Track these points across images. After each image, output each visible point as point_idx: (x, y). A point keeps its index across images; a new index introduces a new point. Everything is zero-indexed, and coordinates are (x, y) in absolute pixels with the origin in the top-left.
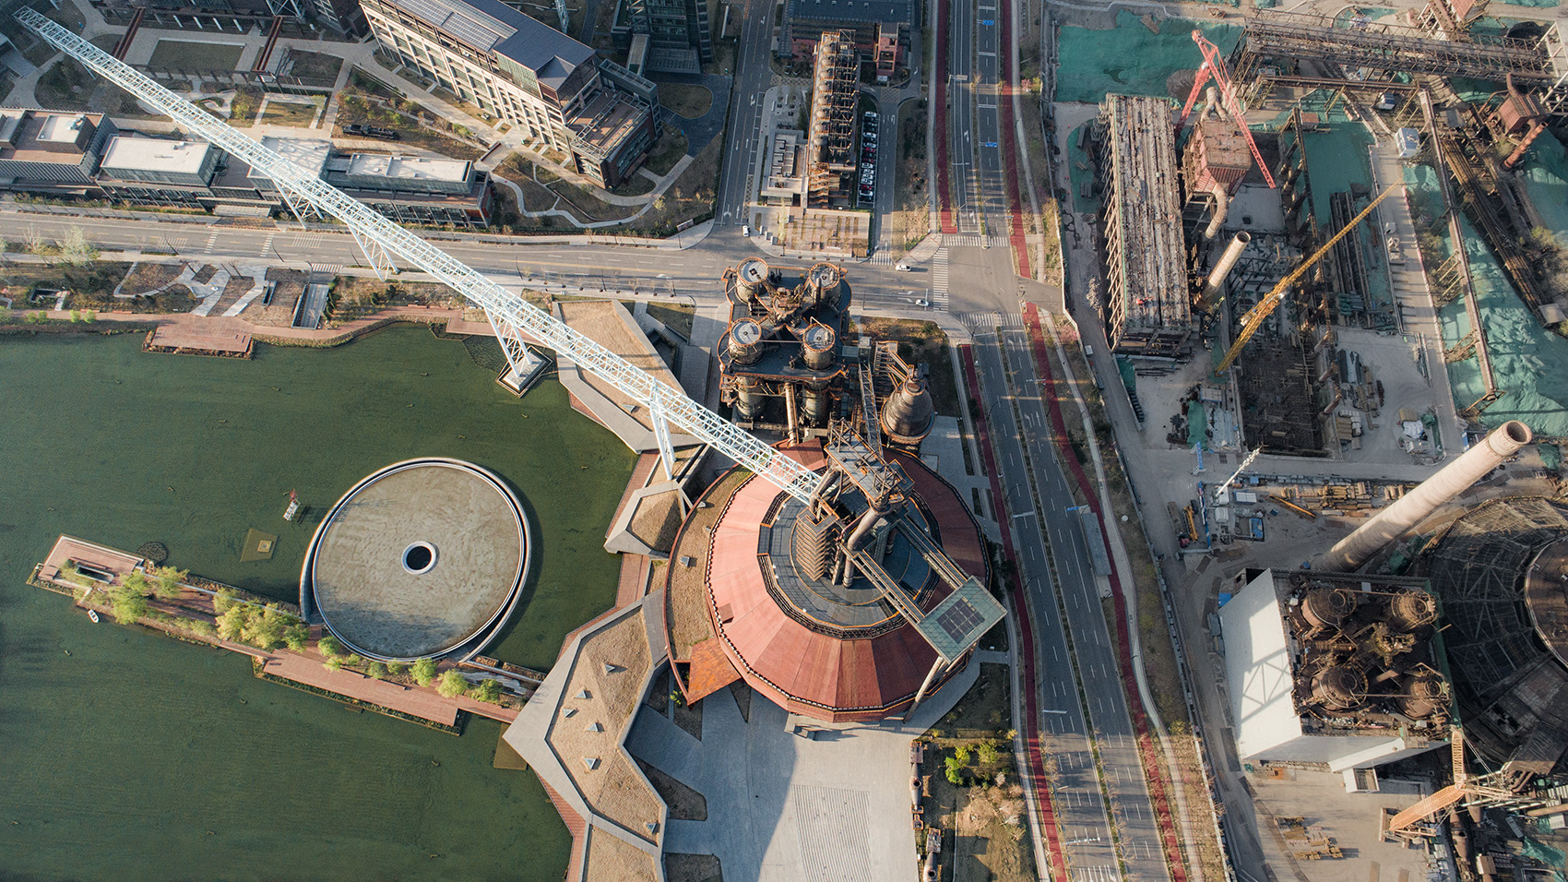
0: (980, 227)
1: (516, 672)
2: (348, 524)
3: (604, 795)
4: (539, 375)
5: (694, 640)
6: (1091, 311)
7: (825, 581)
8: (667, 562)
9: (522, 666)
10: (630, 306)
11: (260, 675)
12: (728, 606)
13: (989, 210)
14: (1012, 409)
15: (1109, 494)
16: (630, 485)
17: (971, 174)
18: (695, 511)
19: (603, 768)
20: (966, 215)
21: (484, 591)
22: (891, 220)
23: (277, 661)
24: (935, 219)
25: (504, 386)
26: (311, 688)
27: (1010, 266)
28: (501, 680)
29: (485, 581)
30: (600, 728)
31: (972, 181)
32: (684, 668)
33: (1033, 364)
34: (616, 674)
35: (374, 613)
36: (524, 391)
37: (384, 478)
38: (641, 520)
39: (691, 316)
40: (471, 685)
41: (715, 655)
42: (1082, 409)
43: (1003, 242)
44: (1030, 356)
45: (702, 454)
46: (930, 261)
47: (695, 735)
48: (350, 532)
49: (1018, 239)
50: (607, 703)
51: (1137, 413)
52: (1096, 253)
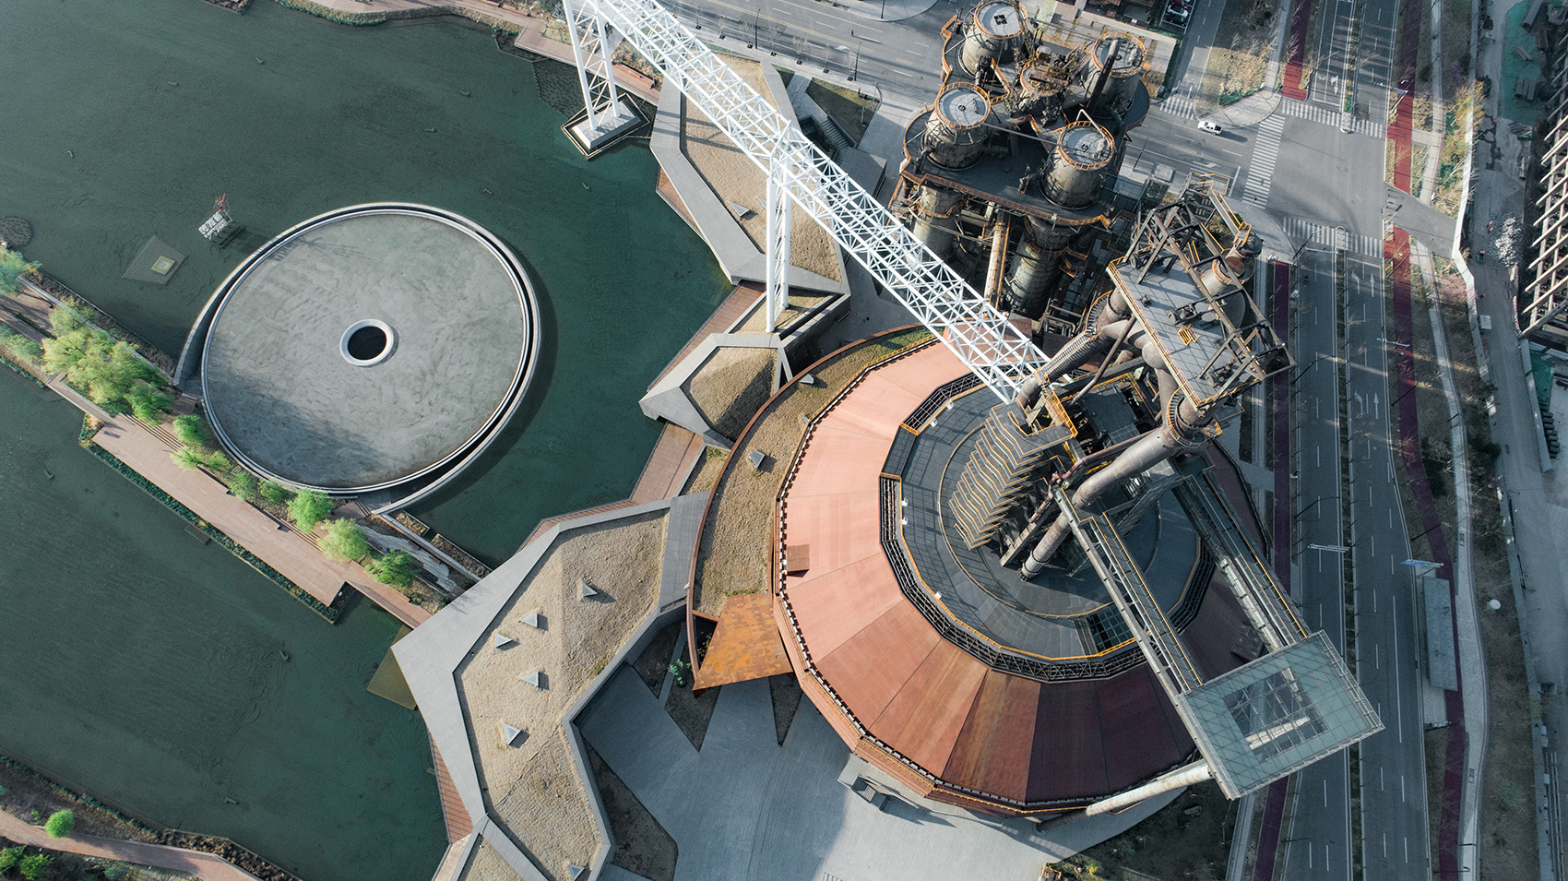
0: (1343, 101)
1: (449, 553)
2: (287, 266)
3: (516, 794)
4: (626, 136)
5: (734, 588)
6: (1500, 267)
7: (989, 556)
8: (727, 452)
9: (459, 547)
10: (787, 77)
11: (85, 444)
12: (805, 548)
13: (1363, 80)
14: (1336, 379)
15: (1474, 559)
16: (708, 325)
17: (1346, 24)
18: (795, 386)
19: (528, 749)
20: (1326, 78)
21: (443, 417)
22: (1206, 58)
23: (115, 431)
24: (1274, 72)
25: (570, 137)
26: (149, 485)
27: (1380, 168)
28: (423, 557)
29: (449, 404)
30: (543, 682)
31: (1345, 33)
32: (706, 628)
33: (1385, 319)
34: (596, 604)
35: (276, 403)
36: (597, 152)
37: (358, 217)
38: (707, 379)
39: (870, 114)
40: (375, 551)
41: (761, 620)
42: (1454, 410)
43: (1376, 130)
44: (1383, 306)
45: (831, 308)
46: (1253, 129)
47: (692, 740)
48: (284, 279)
49: (1400, 132)
50: (567, 645)
51: (1548, 442)
52: (1523, 184)
